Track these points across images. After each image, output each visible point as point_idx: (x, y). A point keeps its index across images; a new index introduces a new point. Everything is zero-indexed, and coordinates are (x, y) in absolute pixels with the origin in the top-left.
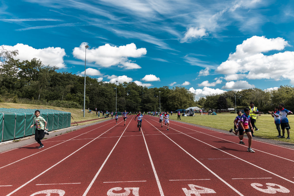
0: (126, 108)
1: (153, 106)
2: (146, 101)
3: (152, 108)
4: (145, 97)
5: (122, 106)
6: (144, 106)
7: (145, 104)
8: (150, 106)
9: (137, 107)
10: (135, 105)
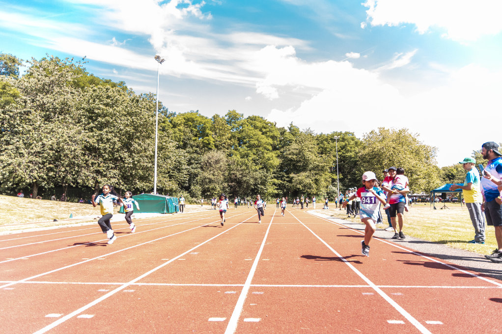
0: (226, 185)
1: (316, 181)
2: (294, 165)
3: (314, 186)
4: (293, 154)
5: (211, 177)
6: (287, 181)
7: (292, 175)
8: (308, 181)
9: (263, 183)
10: (258, 175)
